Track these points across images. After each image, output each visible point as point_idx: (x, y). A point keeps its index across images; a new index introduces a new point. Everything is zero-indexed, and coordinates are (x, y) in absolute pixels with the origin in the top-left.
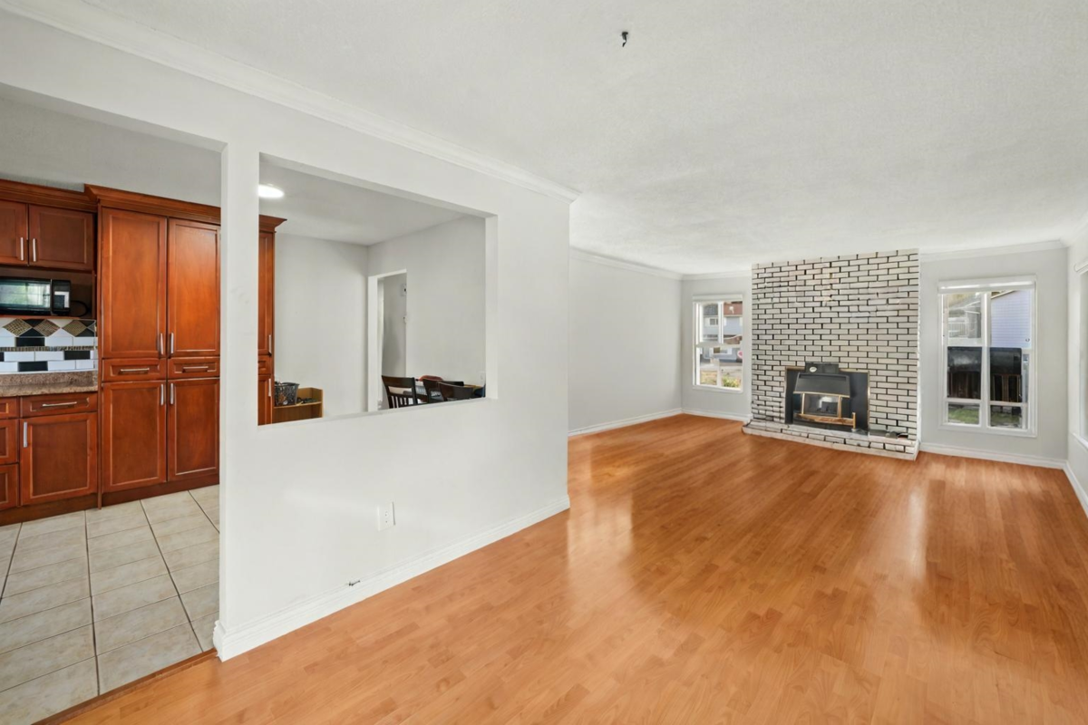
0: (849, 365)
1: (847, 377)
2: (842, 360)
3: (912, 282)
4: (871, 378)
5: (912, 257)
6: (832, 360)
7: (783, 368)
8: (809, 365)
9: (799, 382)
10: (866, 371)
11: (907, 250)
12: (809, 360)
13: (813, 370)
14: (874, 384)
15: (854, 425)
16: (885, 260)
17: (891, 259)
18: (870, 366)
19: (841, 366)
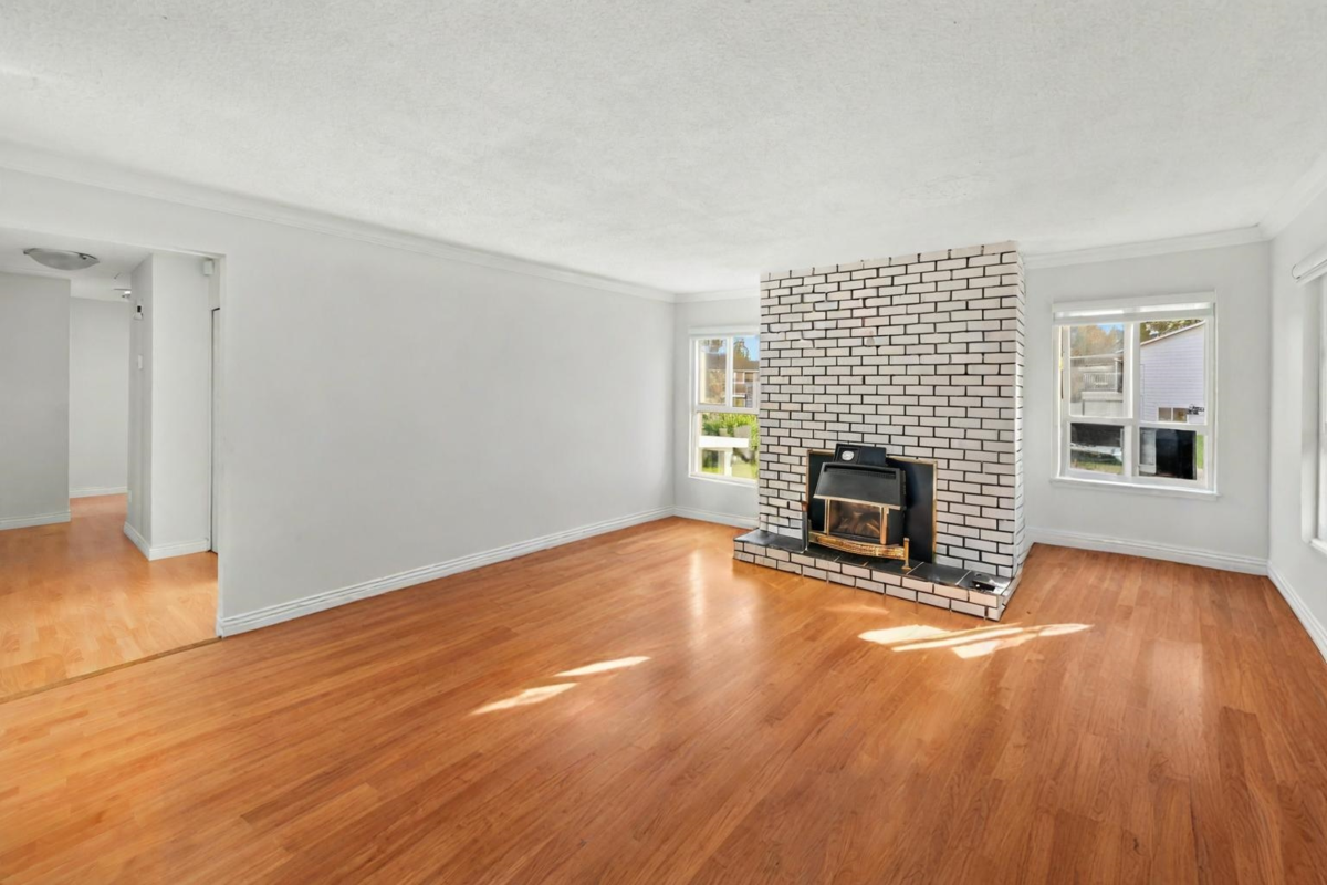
0: (903, 448)
1: (897, 471)
2: (895, 440)
3: (1006, 302)
4: (938, 474)
5: (1006, 258)
6: (880, 440)
7: (804, 452)
8: (841, 448)
9: (824, 477)
10: (929, 461)
11: (999, 244)
12: (846, 438)
13: (848, 456)
14: (943, 485)
15: (906, 559)
16: (963, 263)
17: (973, 262)
18: (938, 453)
19: (890, 450)
